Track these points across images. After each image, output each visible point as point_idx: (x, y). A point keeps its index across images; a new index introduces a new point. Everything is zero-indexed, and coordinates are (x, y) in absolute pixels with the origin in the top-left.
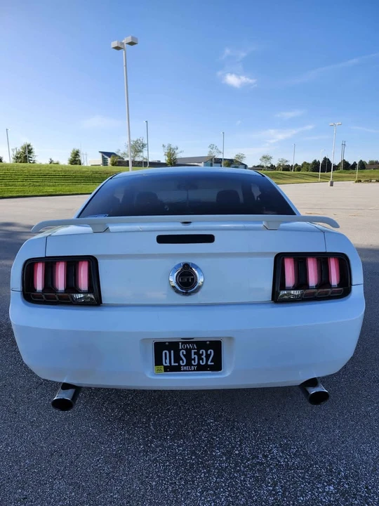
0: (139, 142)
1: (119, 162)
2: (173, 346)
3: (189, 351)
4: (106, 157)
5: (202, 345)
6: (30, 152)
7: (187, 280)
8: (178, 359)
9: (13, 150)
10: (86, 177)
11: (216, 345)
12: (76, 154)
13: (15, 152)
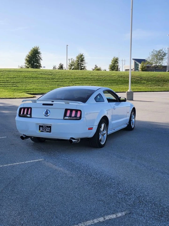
0: (161, 52)
1: (148, 67)
2: (42, 126)
3: (45, 128)
4: (137, 63)
5: (47, 127)
6: (82, 60)
7: (47, 113)
8: (43, 129)
9: (69, 60)
10: (113, 80)
11: (50, 127)
12: (116, 61)
13: (71, 62)
